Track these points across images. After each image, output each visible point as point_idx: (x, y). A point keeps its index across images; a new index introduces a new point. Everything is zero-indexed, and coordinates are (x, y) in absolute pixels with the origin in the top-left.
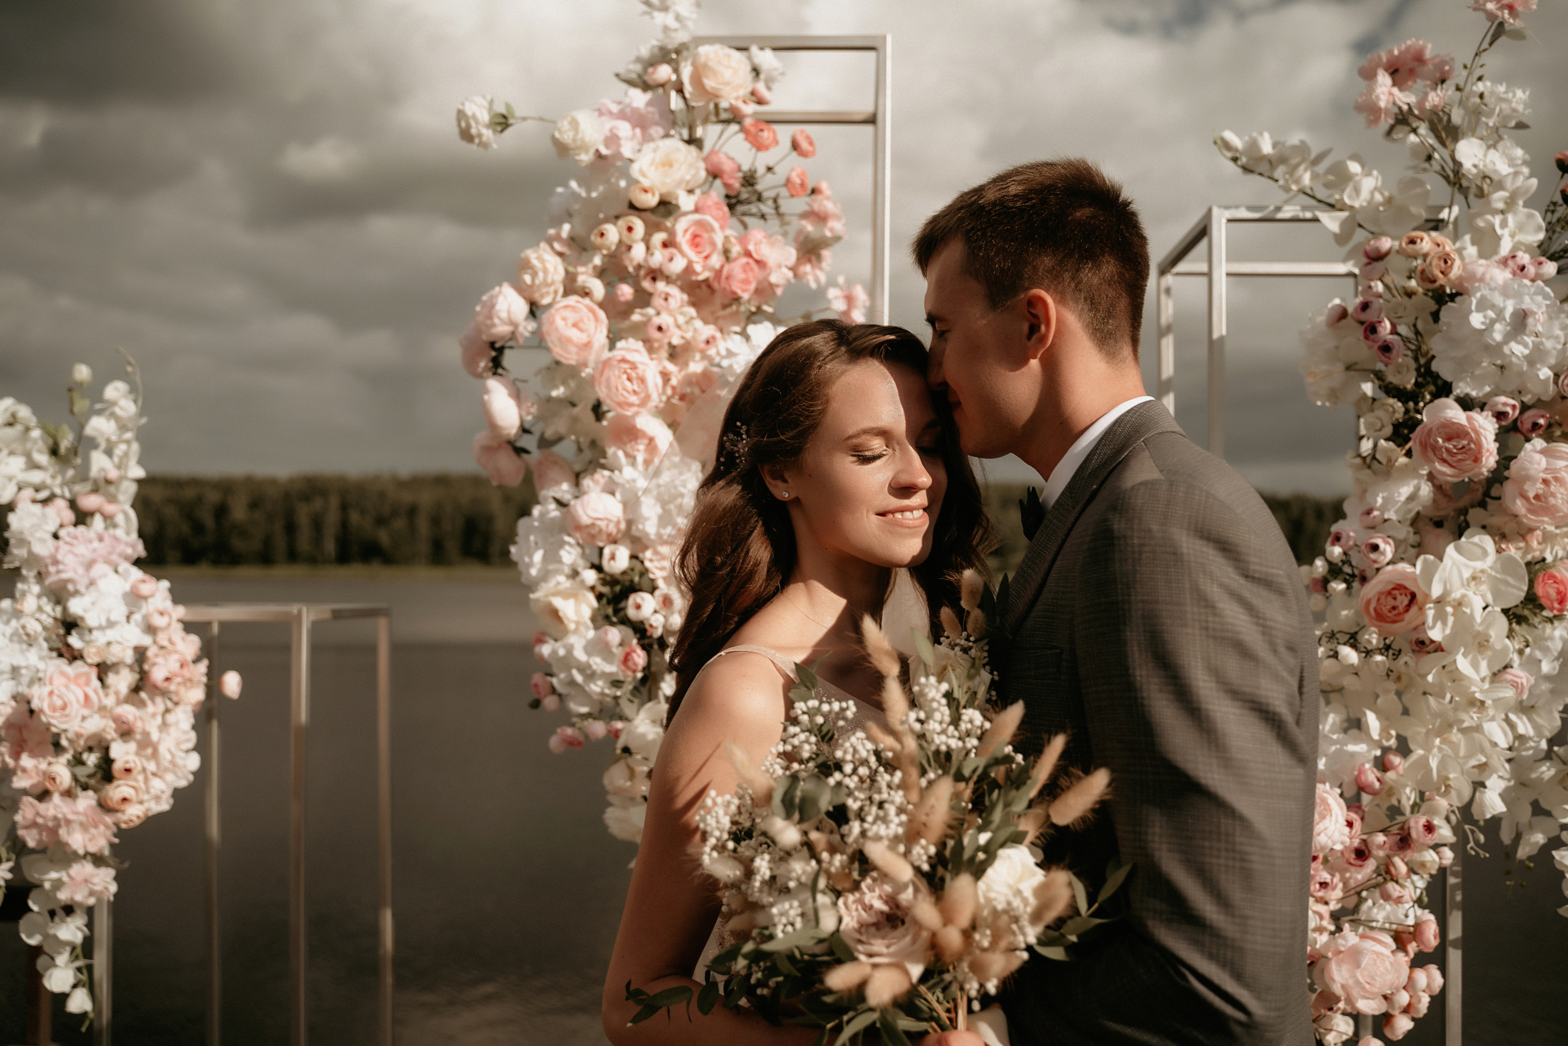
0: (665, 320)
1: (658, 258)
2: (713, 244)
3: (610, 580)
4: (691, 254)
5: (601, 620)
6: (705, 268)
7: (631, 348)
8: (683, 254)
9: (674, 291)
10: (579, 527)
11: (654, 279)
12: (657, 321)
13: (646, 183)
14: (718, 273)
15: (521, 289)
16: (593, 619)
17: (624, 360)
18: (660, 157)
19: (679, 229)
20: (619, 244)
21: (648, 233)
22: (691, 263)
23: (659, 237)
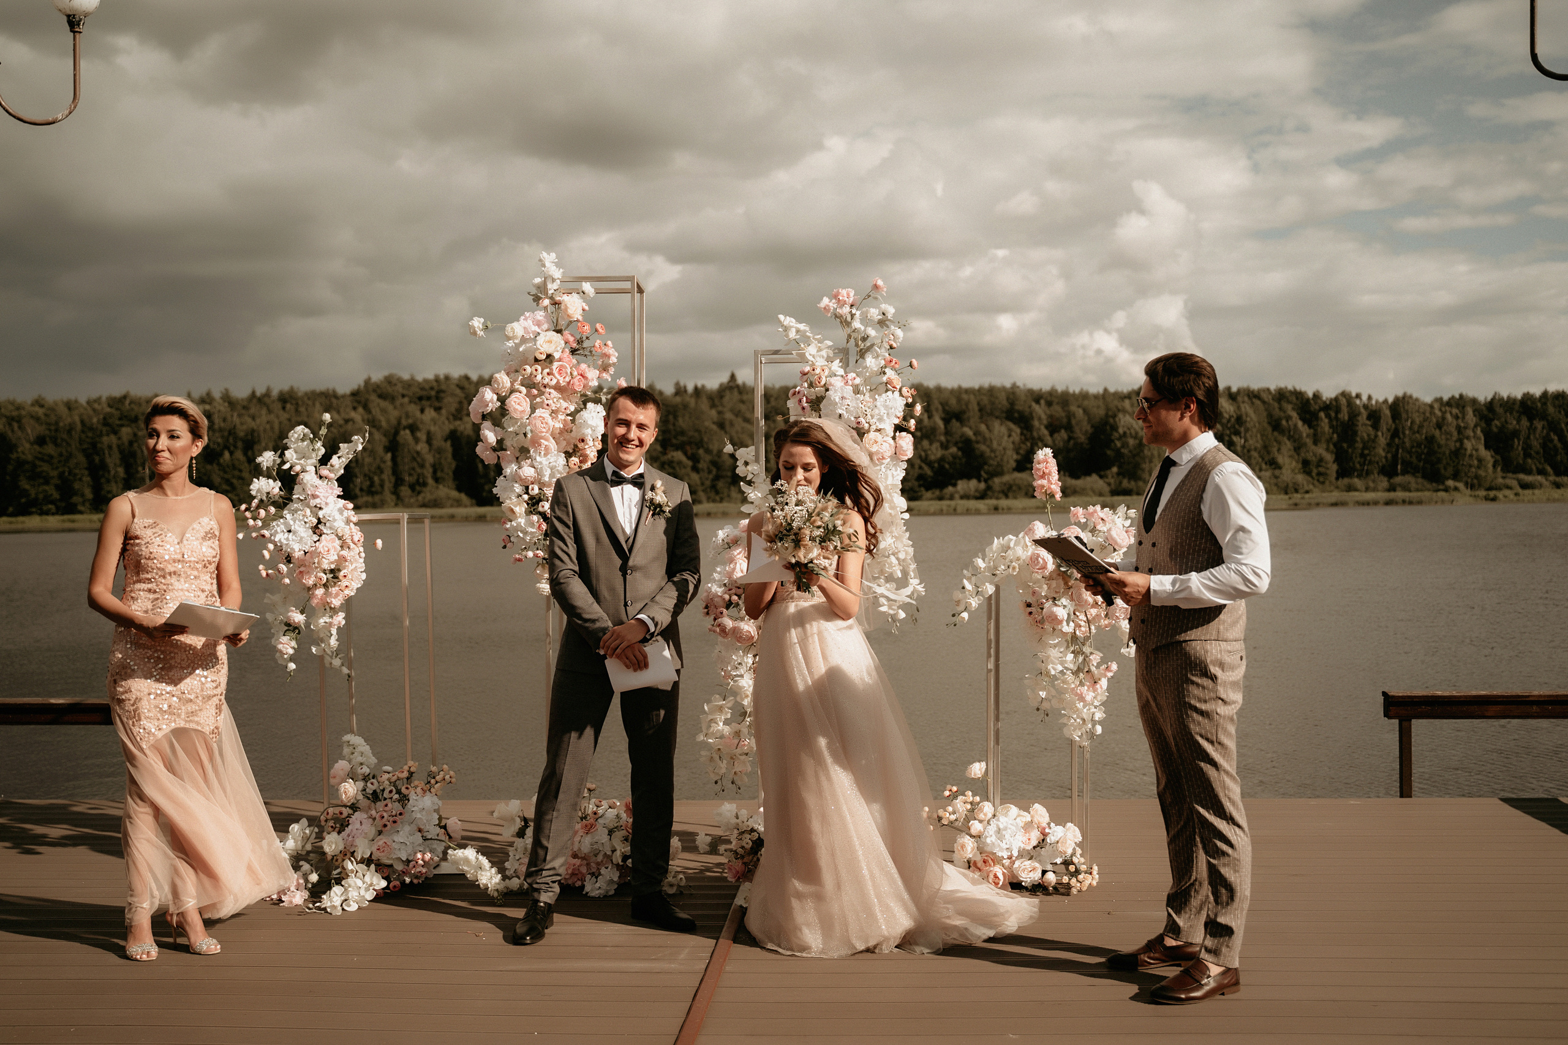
0: (550, 402)
1: (546, 381)
2: (567, 372)
3: (532, 498)
4: (559, 377)
5: (529, 512)
6: (563, 382)
7: (539, 413)
8: (556, 377)
9: (552, 391)
10: (521, 480)
11: (545, 387)
12: (546, 402)
13: (542, 350)
14: (569, 383)
15: (495, 391)
16: (526, 512)
18: (547, 339)
19: (554, 367)
20: (531, 374)
21: (542, 370)
22: (558, 380)
23: (547, 370)
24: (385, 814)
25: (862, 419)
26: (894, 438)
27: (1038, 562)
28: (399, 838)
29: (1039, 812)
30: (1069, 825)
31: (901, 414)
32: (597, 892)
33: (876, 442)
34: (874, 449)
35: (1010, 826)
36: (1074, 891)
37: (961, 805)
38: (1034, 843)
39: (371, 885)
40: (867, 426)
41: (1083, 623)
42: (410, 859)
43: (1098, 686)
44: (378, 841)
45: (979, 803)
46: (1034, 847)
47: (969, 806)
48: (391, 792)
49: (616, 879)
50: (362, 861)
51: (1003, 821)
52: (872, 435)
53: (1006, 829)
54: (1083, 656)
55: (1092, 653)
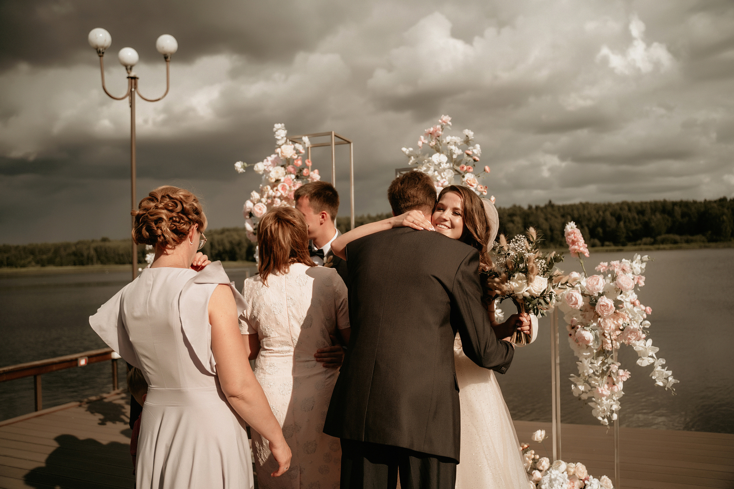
1: (274, 194)
4: (282, 192)
6: (285, 194)
8: (280, 192)
9: (278, 200)
13: (273, 177)
14: (288, 195)
15: (252, 201)
18: (276, 171)
19: (279, 186)
23: (275, 188)
27: (572, 300)
29: (580, 468)
35: (558, 478)
37: (527, 459)
41: (608, 342)
43: (616, 387)
45: (538, 460)
47: (531, 461)
51: (554, 473)
53: (555, 479)
54: (607, 365)
55: (613, 363)
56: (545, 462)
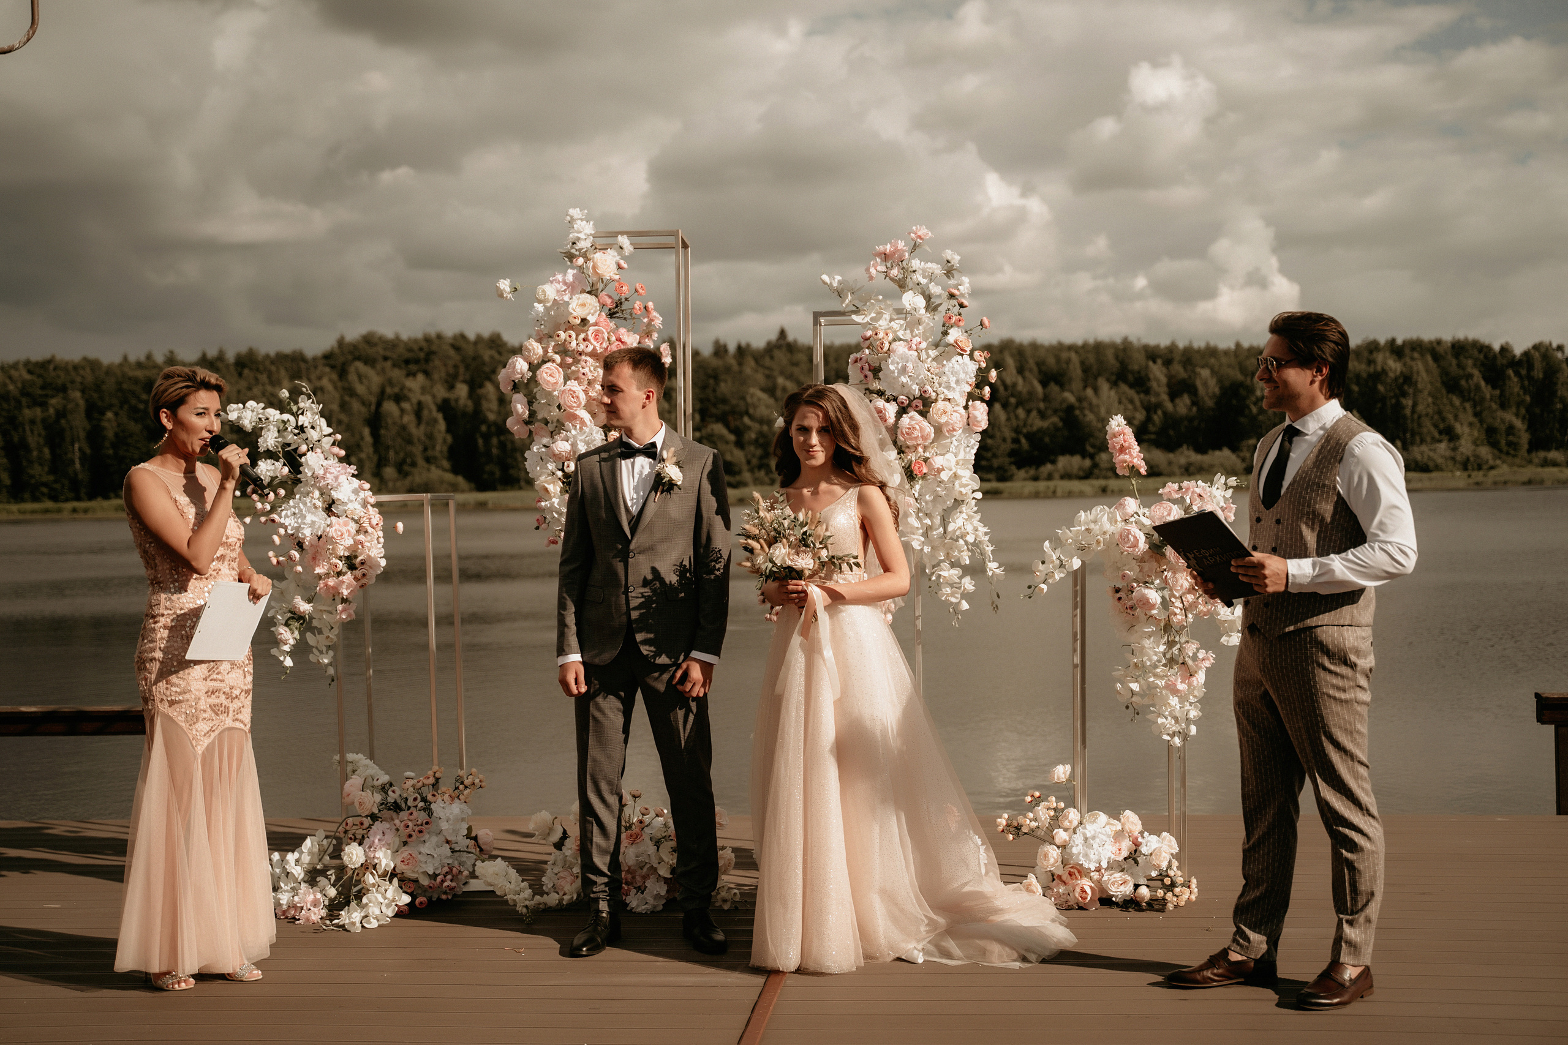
0: (586, 370)
1: (582, 347)
2: (604, 339)
4: (595, 343)
6: (601, 347)
7: (573, 385)
8: (592, 343)
9: (588, 358)
10: (555, 455)
11: (580, 354)
12: (582, 371)
13: (575, 314)
15: (525, 360)
16: (561, 492)
17: (570, 390)
18: (580, 302)
19: (589, 333)
20: (565, 341)
21: (577, 336)
22: (595, 347)
23: (582, 336)
24: (410, 824)
25: (928, 388)
26: (966, 408)
27: (1129, 540)
28: (426, 849)
29: (1131, 819)
30: (1165, 834)
31: (973, 381)
32: (644, 907)
33: (945, 412)
34: (943, 419)
35: (1098, 835)
36: (1170, 906)
37: (1043, 813)
38: (1125, 854)
39: (393, 901)
40: (934, 394)
41: (1178, 611)
42: (437, 872)
43: (1194, 679)
44: (402, 853)
45: (1063, 810)
46: (1125, 859)
47: (1052, 813)
48: (415, 799)
49: (663, 893)
50: (383, 876)
51: (1090, 829)
52: (940, 404)
54: (1178, 646)
55: (1187, 642)
56: (1073, 815)
